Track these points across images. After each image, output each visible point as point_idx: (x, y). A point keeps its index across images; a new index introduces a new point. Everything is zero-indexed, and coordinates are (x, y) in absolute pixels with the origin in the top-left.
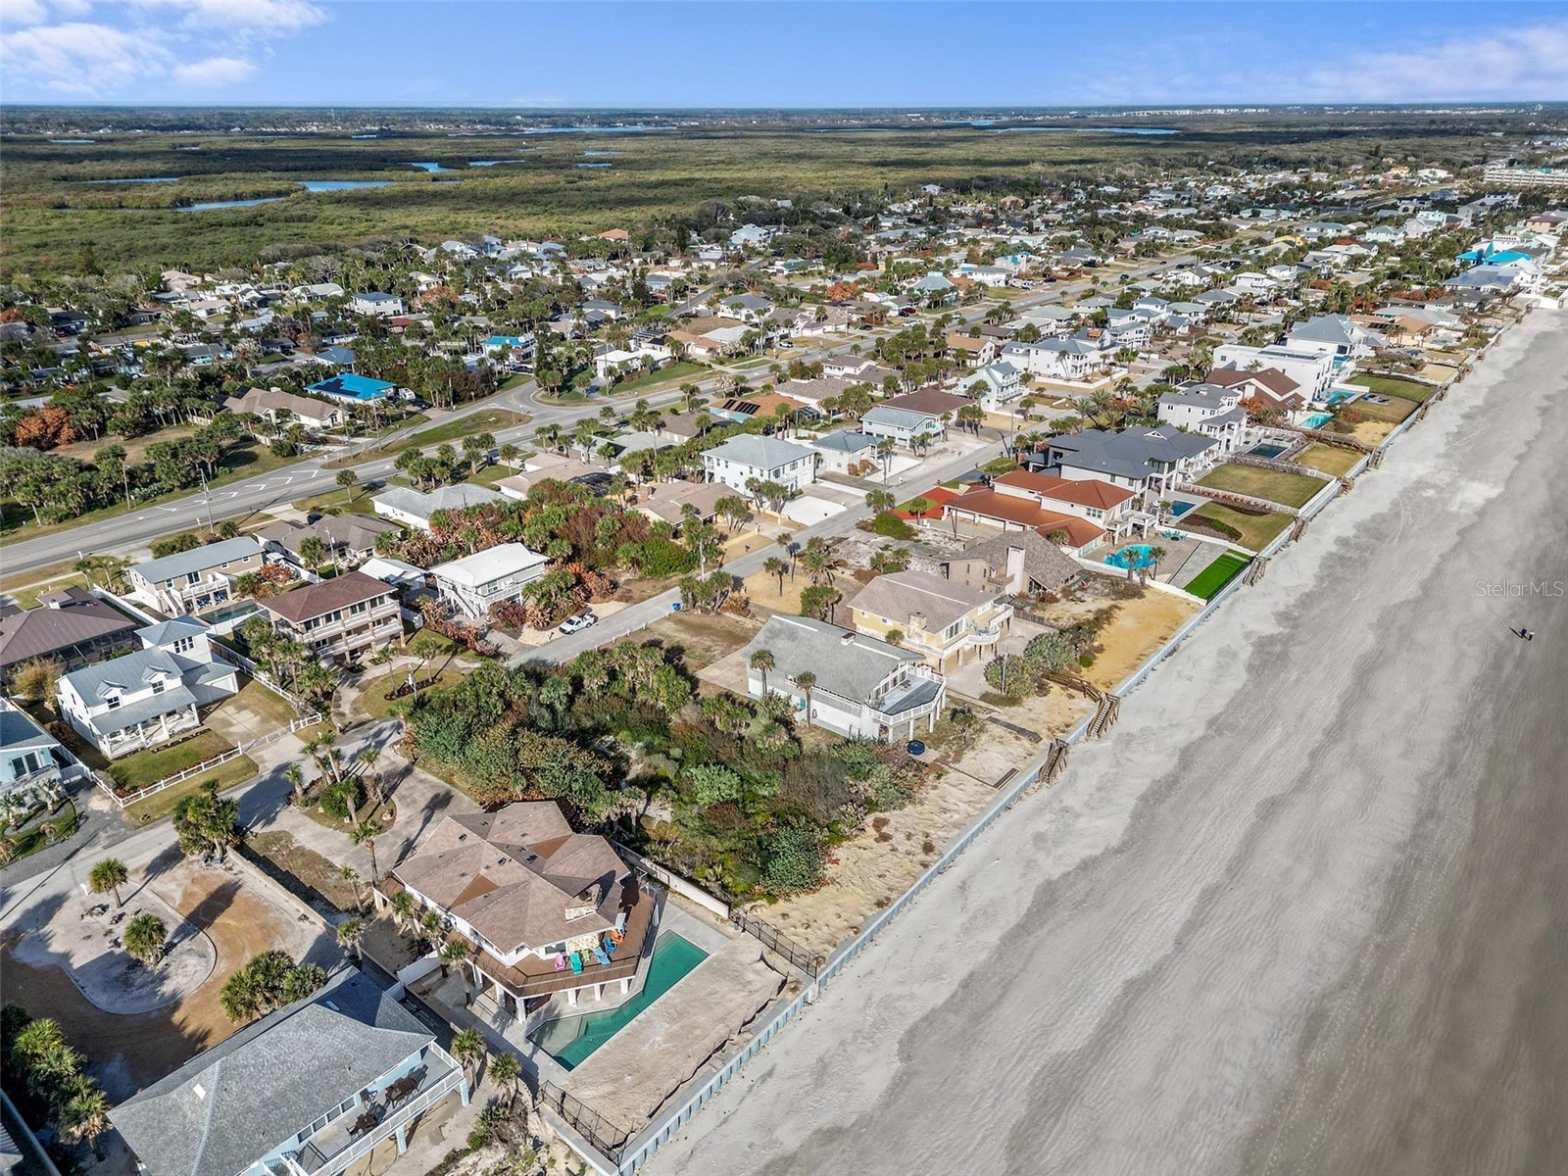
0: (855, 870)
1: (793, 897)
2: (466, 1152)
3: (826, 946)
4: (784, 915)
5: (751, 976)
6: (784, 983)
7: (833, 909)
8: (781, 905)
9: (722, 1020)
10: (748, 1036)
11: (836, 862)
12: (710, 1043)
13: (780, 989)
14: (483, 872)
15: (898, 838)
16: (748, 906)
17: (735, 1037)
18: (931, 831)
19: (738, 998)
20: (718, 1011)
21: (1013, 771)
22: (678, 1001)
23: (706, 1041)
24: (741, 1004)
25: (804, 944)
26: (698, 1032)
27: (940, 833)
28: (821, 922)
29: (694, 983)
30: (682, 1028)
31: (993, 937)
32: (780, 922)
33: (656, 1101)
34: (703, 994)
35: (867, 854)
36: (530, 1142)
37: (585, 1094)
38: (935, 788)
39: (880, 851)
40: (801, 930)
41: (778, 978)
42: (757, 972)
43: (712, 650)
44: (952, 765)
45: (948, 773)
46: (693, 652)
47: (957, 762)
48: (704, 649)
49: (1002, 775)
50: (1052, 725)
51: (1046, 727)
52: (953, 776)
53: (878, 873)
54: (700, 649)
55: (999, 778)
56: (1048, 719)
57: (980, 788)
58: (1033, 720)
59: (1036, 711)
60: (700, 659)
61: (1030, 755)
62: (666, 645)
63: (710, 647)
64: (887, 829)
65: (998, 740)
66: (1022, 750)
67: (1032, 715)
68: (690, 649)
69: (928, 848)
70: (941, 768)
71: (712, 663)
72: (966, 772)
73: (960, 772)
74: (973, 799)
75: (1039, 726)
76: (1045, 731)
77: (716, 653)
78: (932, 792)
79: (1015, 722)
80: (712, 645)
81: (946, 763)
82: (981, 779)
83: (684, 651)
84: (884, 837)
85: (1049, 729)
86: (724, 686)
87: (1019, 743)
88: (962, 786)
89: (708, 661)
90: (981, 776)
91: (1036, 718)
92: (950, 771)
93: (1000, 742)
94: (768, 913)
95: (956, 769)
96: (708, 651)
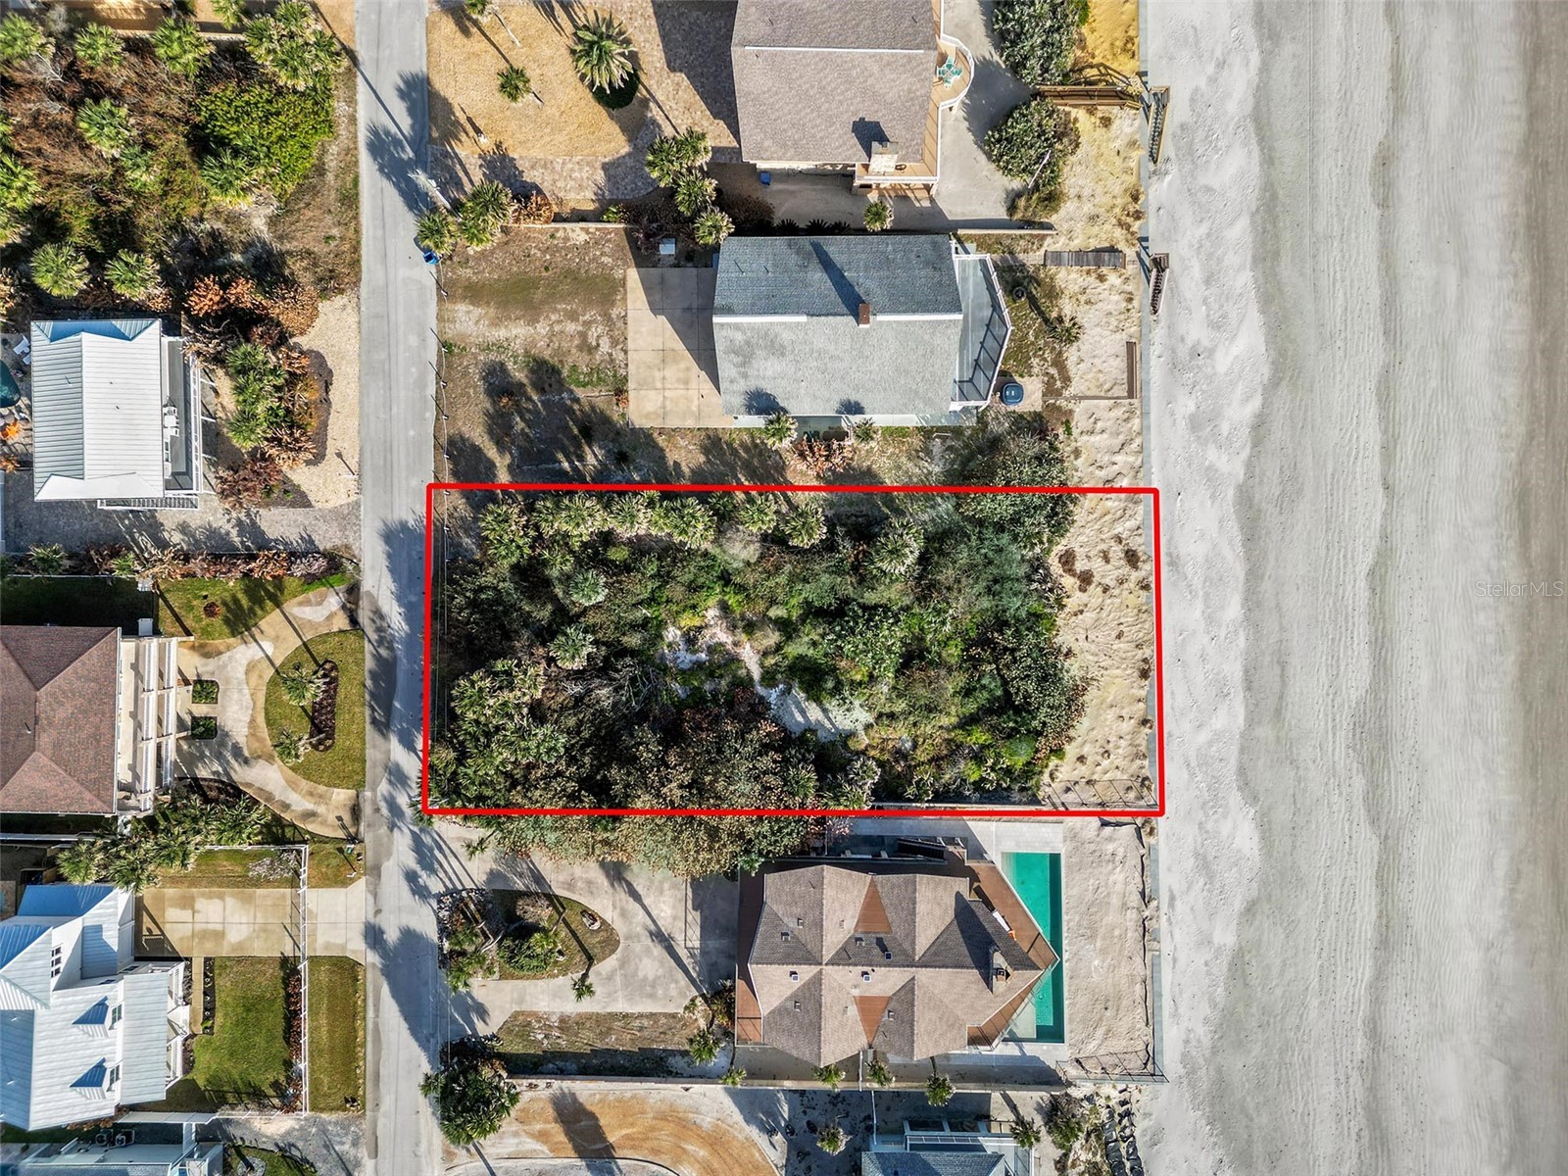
0: (1093, 647)
1: (1072, 733)
2: (1066, 1155)
3: (1138, 762)
4: (1081, 759)
5: (1110, 847)
6: (1138, 830)
7: (1111, 715)
8: (1071, 750)
9: (1125, 907)
10: (1154, 904)
11: (1069, 653)
12: (1133, 935)
13: (1140, 838)
14: (856, 992)
15: (1097, 566)
16: (1046, 778)
17: (1147, 913)
18: (1118, 529)
19: (1119, 876)
20: (1115, 901)
21: (1130, 346)
22: (1077, 918)
23: (1130, 934)
24: (1122, 881)
25: (1118, 775)
26: (1117, 933)
27: (1128, 525)
28: (1113, 739)
29: (1075, 892)
30: (1104, 939)
32: (1083, 770)
33: (1140, 1010)
34: (1089, 896)
35: (1088, 616)
36: (1085, 1104)
37: (1091, 1047)
38: (1077, 453)
39: (1095, 602)
40: (1106, 763)
41: (1129, 830)
42: (1110, 839)
43: (594, 343)
44: (1066, 393)
45: (1071, 411)
46: (574, 368)
47: (1067, 380)
48: (580, 348)
49: (1124, 365)
50: (1117, 210)
51: (1114, 221)
52: (1080, 413)
53: (1114, 634)
54: (574, 351)
55: (1125, 376)
56: (1107, 200)
57: (1118, 412)
58: (1093, 218)
59: (1086, 192)
60: (599, 378)
61: (1130, 300)
62: (519, 375)
63: (583, 336)
64: (1080, 566)
65: (1083, 299)
66: (1117, 297)
67: (1087, 208)
68: (561, 362)
69: (1132, 558)
70: (1059, 408)
71: (626, 378)
72: (1088, 393)
73: (1082, 398)
74: (1122, 438)
75: (1108, 227)
76: (1119, 233)
77: (605, 346)
78: (1079, 463)
79: (1076, 242)
80: (580, 328)
81: (1058, 394)
82: (1110, 394)
83: (559, 372)
84: (1086, 579)
85: (1120, 224)
86: (690, 423)
87: (1106, 285)
88: (1099, 425)
89: (615, 376)
90: (1106, 387)
91: (1095, 211)
92: (1071, 406)
93: (1088, 302)
94: (1066, 770)
95: (1075, 397)
96: (592, 350)
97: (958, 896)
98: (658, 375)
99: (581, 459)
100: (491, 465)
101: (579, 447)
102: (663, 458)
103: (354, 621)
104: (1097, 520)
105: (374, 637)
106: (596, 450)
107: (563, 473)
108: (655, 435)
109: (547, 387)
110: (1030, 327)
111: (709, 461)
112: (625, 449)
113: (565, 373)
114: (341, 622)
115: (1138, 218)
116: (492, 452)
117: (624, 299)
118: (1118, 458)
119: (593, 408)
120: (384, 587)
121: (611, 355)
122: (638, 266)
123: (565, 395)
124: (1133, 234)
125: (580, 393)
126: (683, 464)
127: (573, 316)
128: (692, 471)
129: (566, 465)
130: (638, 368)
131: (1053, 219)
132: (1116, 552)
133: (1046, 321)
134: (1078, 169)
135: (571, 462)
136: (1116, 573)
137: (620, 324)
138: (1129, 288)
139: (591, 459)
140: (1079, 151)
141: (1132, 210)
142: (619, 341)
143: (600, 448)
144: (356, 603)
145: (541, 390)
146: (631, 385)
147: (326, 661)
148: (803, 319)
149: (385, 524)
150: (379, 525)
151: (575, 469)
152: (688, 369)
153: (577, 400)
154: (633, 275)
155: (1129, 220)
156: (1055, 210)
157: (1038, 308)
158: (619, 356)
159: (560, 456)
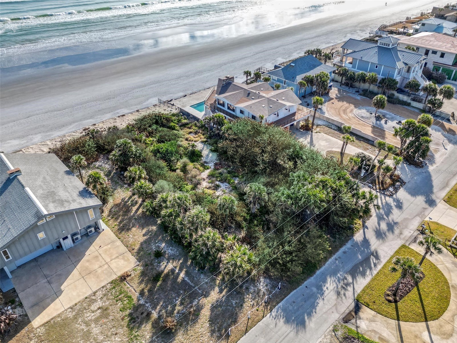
5: (179, 103)
6: (169, 102)
17: (188, 95)
19: (184, 100)
20: (191, 98)
23: (196, 94)
29: (197, 102)
30: (202, 96)
34: (194, 100)
43: (99, 311)
46: (123, 310)
48: (106, 316)
54: (111, 318)
60: (121, 294)
63: (96, 321)
68: (123, 319)
71: (111, 283)
80: (93, 325)
83: (130, 315)
86: (119, 243)
89: (114, 288)
96: (104, 310)
98: (99, 271)
99: (173, 271)
100: (214, 308)
101: (167, 275)
102: (145, 242)
103: (357, 308)
105: (350, 289)
106: (163, 267)
107: (187, 273)
108: (135, 251)
109: (145, 314)
111: (133, 227)
112: (153, 257)
113: (128, 312)
114: (366, 313)
116: (206, 313)
117: (59, 316)
119: (140, 283)
120: (327, 307)
121: (102, 298)
122: (30, 322)
123: (142, 302)
125: (135, 296)
126: (142, 234)
128: (143, 229)
129: (182, 275)
130: (101, 281)
135: (178, 274)
137: (78, 307)
139: (170, 266)
142: (90, 300)
143: (160, 266)
144: (350, 313)
145: (149, 315)
146: (114, 277)
147: (390, 301)
148: (27, 189)
149: (297, 332)
150: (301, 335)
151: (181, 270)
152: (88, 261)
153: (142, 293)
154: (37, 322)
158: (99, 294)
159: (179, 280)
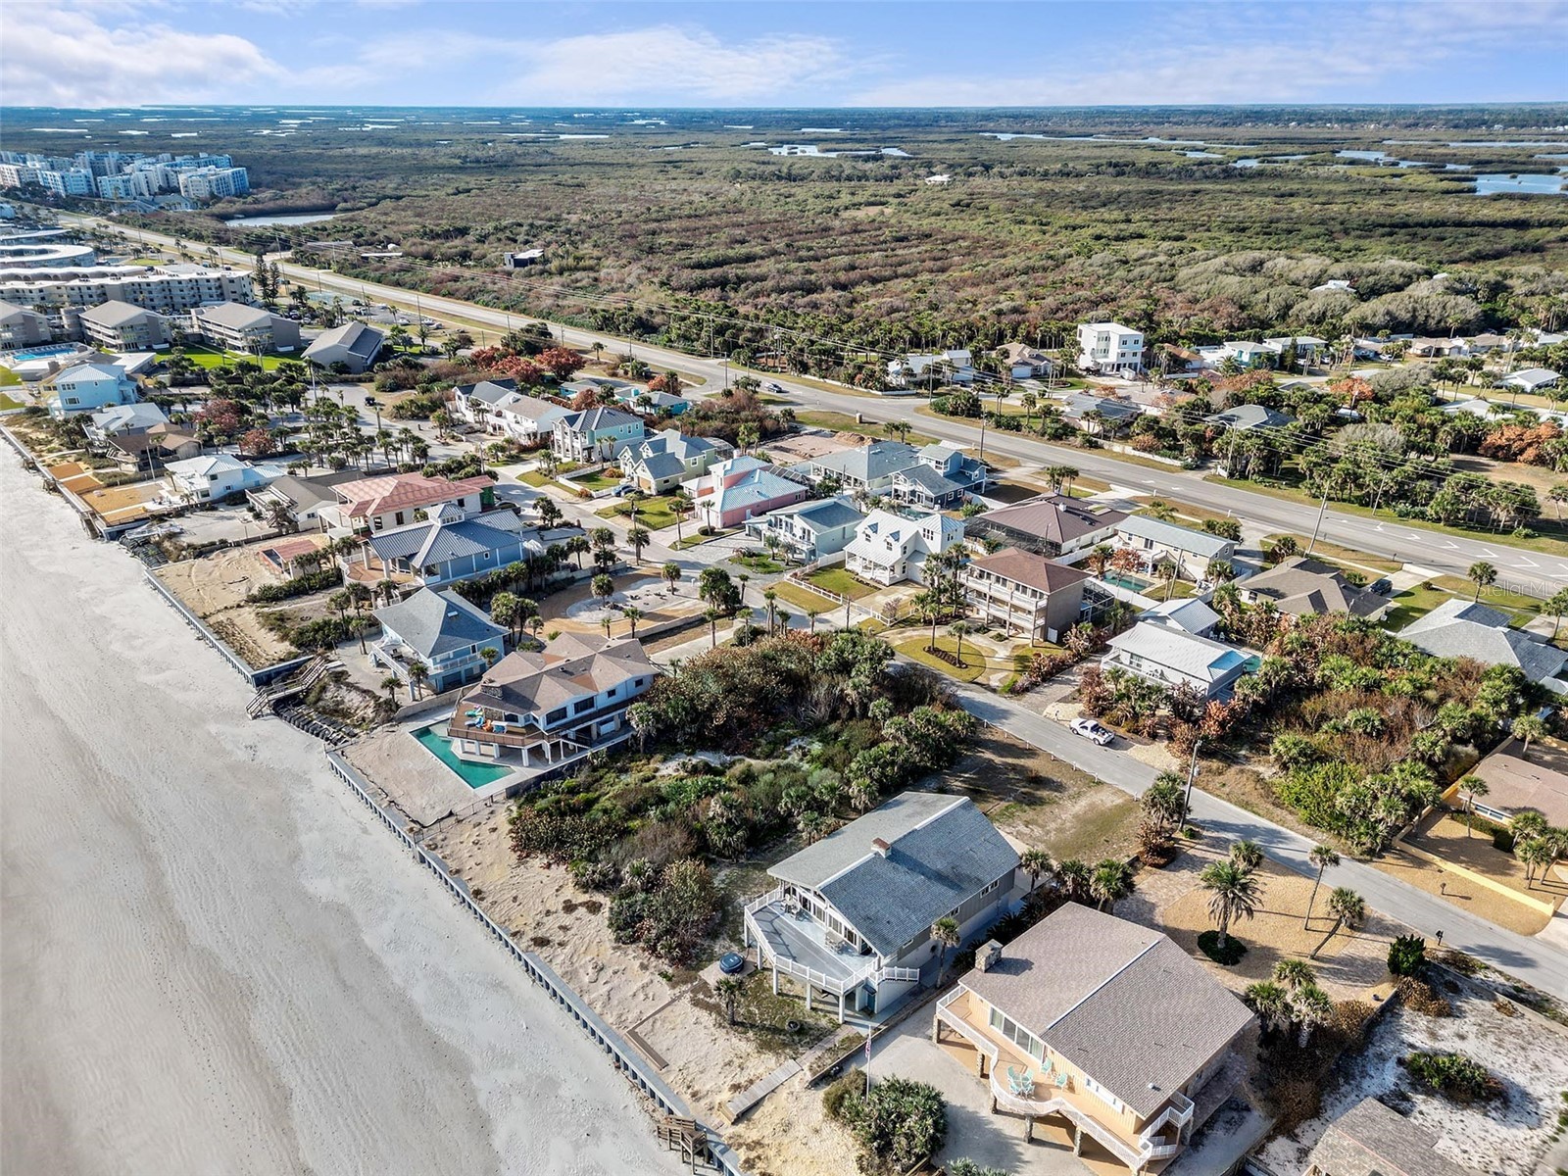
0: (532, 880)
1: (512, 835)
3: (447, 854)
4: (494, 829)
5: (438, 809)
6: (422, 825)
7: (489, 861)
8: (506, 828)
10: (384, 804)
11: (548, 867)
13: (418, 823)
14: (568, 656)
15: (567, 920)
16: (514, 807)
17: (387, 797)
18: (568, 950)
19: (421, 802)
20: (416, 792)
21: (664, 1065)
22: (438, 774)
24: (417, 802)
25: (459, 840)
26: (405, 782)
27: (562, 957)
28: (477, 852)
29: (450, 782)
31: (418, 995)
32: (488, 826)
34: (437, 785)
35: (550, 892)
37: (389, 740)
38: (644, 967)
39: (551, 901)
40: (473, 839)
42: (441, 811)
43: (1030, 826)
44: (689, 995)
45: (674, 987)
46: (1024, 811)
47: (696, 1003)
48: (1034, 820)
49: (657, 1048)
50: (771, 1153)
51: (766, 1141)
52: (666, 992)
53: (520, 897)
54: (1036, 817)
55: (649, 1042)
56: (789, 1153)
57: (631, 1017)
58: (787, 1126)
59: (814, 1141)
61: (694, 1095)
62: (1044, 793)
64: (582, 910)
65: (737, 1062)
66: (708, 1087)
67: (800, 1130)
68: (1034, 810)
69: (541, 942)
70: (685, 982)
72: (669, 1008)
73: (673, 1001)
74: (614, 1002)
75: (768, 1131)
76: (752, 1135)
77: (1022, 828)
78: (637, 963)
79: (785, 1095)
80: (1048, 828)
81: (694, 991)
82: (651, 1020)
83: (1028, 805)
84: (569, 907)
85: (758, 1143)
87: (726, 1087)
88: (641, 996)
90: (658, 1024)
91: (792, 1133)
92: (677, 991)
93: (729, 1063)
94: (502, 820)
95: (679, 998)
96: (1027, 823)
97: (538, 708)
100: (1003, 756)
103: (976, 683)
104: (591, 942)
105: (960, 684)
109: (1024, 796)
110: (761, 1014)
113: (1025, 807)
114: (981, 680)
115: (747, 1161)
116: (1009, 760)
118: (608, 987)
120: (983, 698)
123: (1011, 799)
124: (740, 1145)
125: (1004, 804)
127: (1060, 830)
131: (820, 1094)
132: (559, 937)
133: (752, 1026)
134: (842, 1151)
136: (547, 926)
138: (702, 1103)
140: (856, 1166)
141: (759, 1164)
144: (984, 688)
149: (1014, 715)
150: (1017, 713)
153: (1002, 800)
155: (753, 1154)
156: (826, 1100)
157: (768, 1029)
